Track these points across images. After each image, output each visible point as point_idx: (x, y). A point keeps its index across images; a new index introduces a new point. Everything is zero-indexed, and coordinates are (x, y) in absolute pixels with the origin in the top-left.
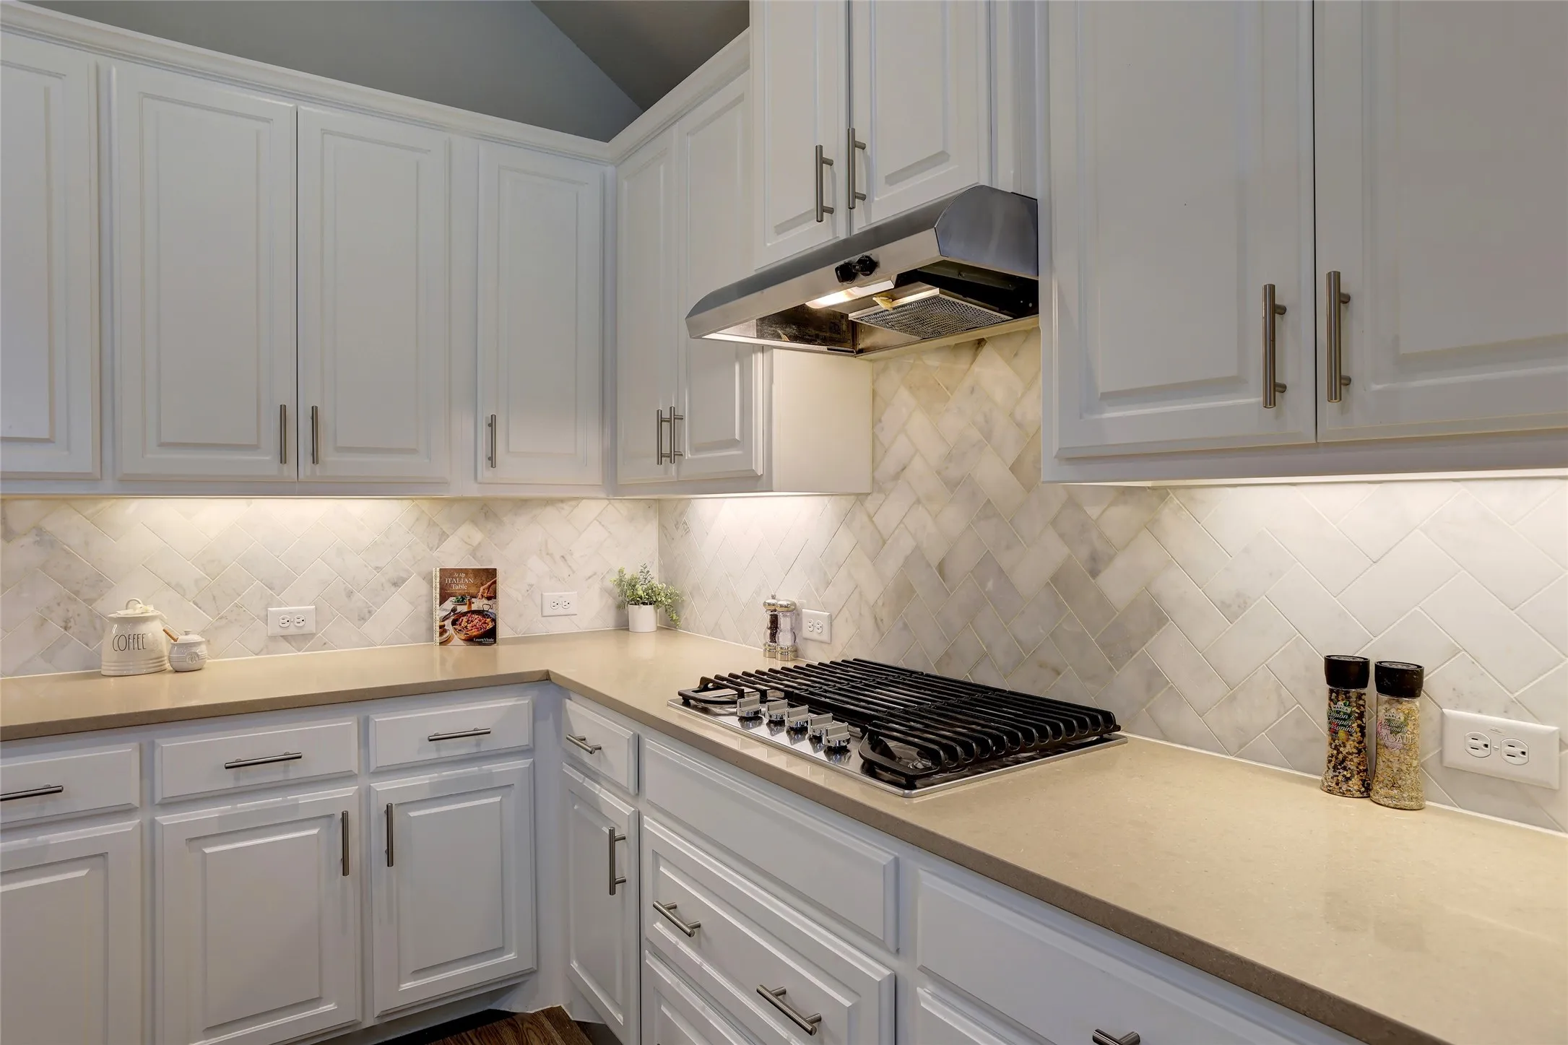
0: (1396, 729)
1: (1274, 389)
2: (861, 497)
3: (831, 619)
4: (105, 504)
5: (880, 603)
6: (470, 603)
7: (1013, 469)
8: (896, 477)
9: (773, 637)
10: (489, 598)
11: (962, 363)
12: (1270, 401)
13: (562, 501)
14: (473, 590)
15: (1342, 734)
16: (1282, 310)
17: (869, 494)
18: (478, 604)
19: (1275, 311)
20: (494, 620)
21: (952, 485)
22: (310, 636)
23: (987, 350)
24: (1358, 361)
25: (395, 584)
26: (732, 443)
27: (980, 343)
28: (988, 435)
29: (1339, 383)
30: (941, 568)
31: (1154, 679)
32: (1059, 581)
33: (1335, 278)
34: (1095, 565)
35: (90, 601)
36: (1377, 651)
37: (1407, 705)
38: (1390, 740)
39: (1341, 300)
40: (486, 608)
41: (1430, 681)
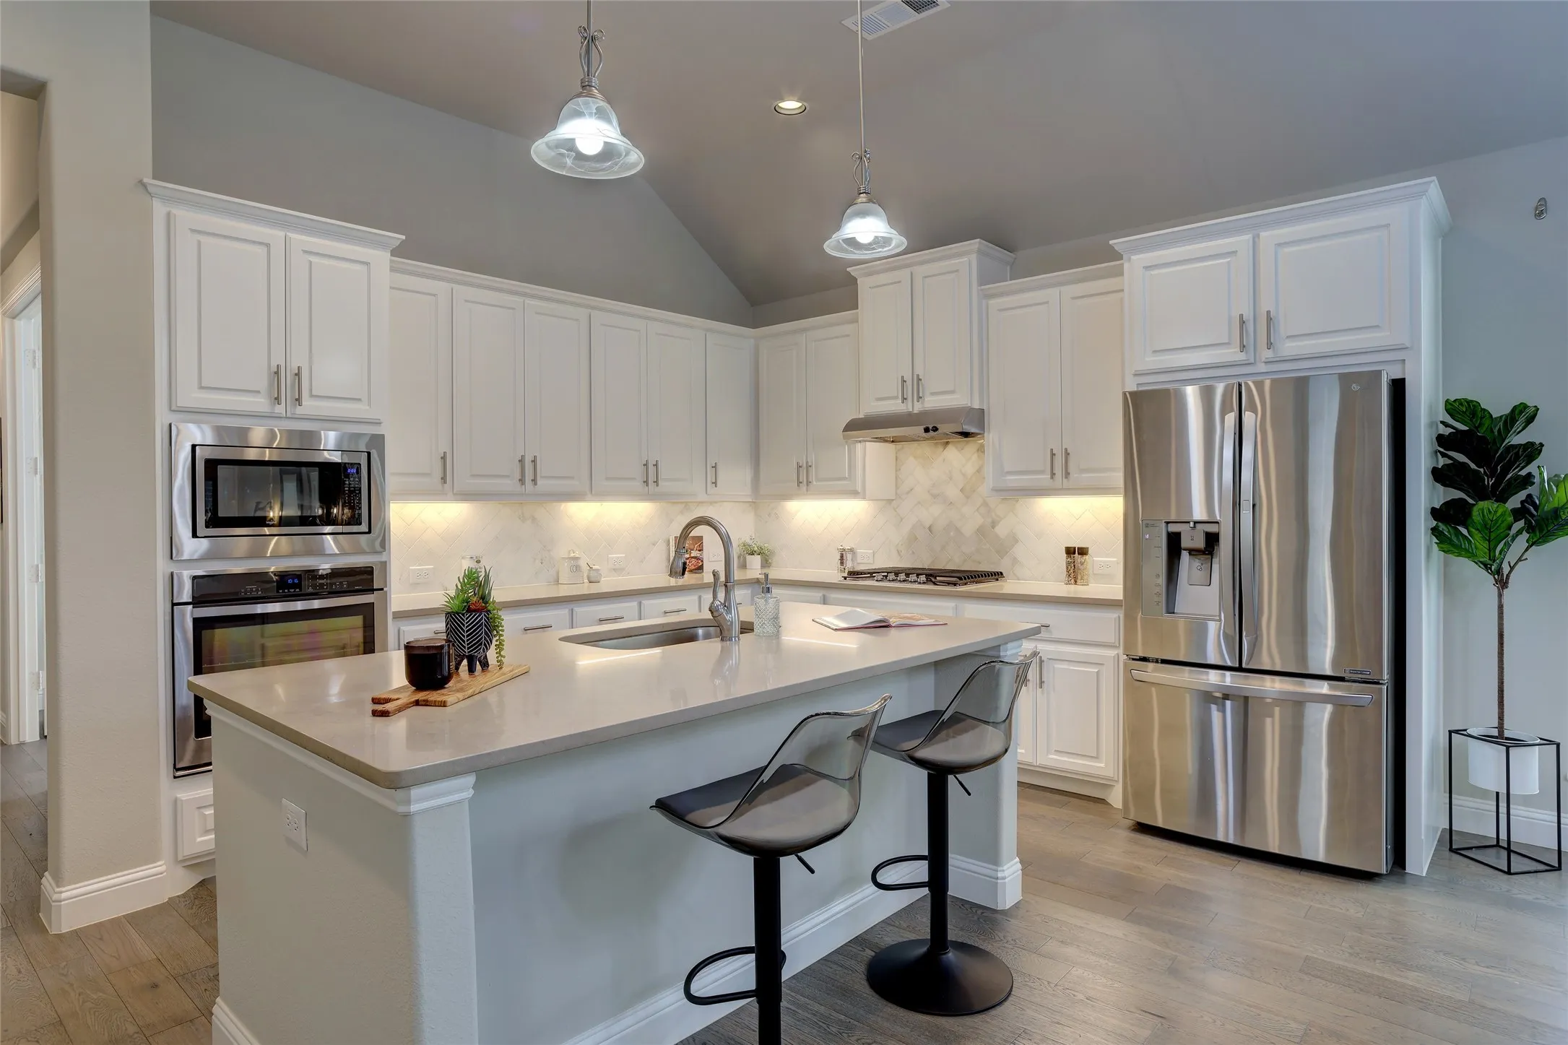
0: (1082, 564)
1: (1053, 474)
2: (890, 501)
3: (874, 553)
4: (555, 504)
5: (900, 544)
6: (690, 553)
7: (962, 490)
8: (908, 493)
9: (842, 563)
10: (700, 551)
11: (940, 449)
12: (1052, 478)
13: (716, 502)
14: (692, 547)
15: (1069, 567)
16: (1055, 454)
17: (893, 500)
18: (694, 554)
19: (1053, 455)
20: (702, 561)
21: (935, 496)
22: (623, 569)
23: (950, 446)
24: (1072, 468)
25: (654, 545)
26: (845, 479)
27: (947, 443)
28: (951, 478)
29: (1067, 474)
30: (930, 529)
31: (1015, 561)
32: (981, 532)
33: (1066, 450)
34: (994, 525)
35: (549, 551)
36: (1077, 545)
37: (1085, 557)
38: (1081, 567)
39: (1067, 454)
40: (698, 555)
41: (1090, 552)
